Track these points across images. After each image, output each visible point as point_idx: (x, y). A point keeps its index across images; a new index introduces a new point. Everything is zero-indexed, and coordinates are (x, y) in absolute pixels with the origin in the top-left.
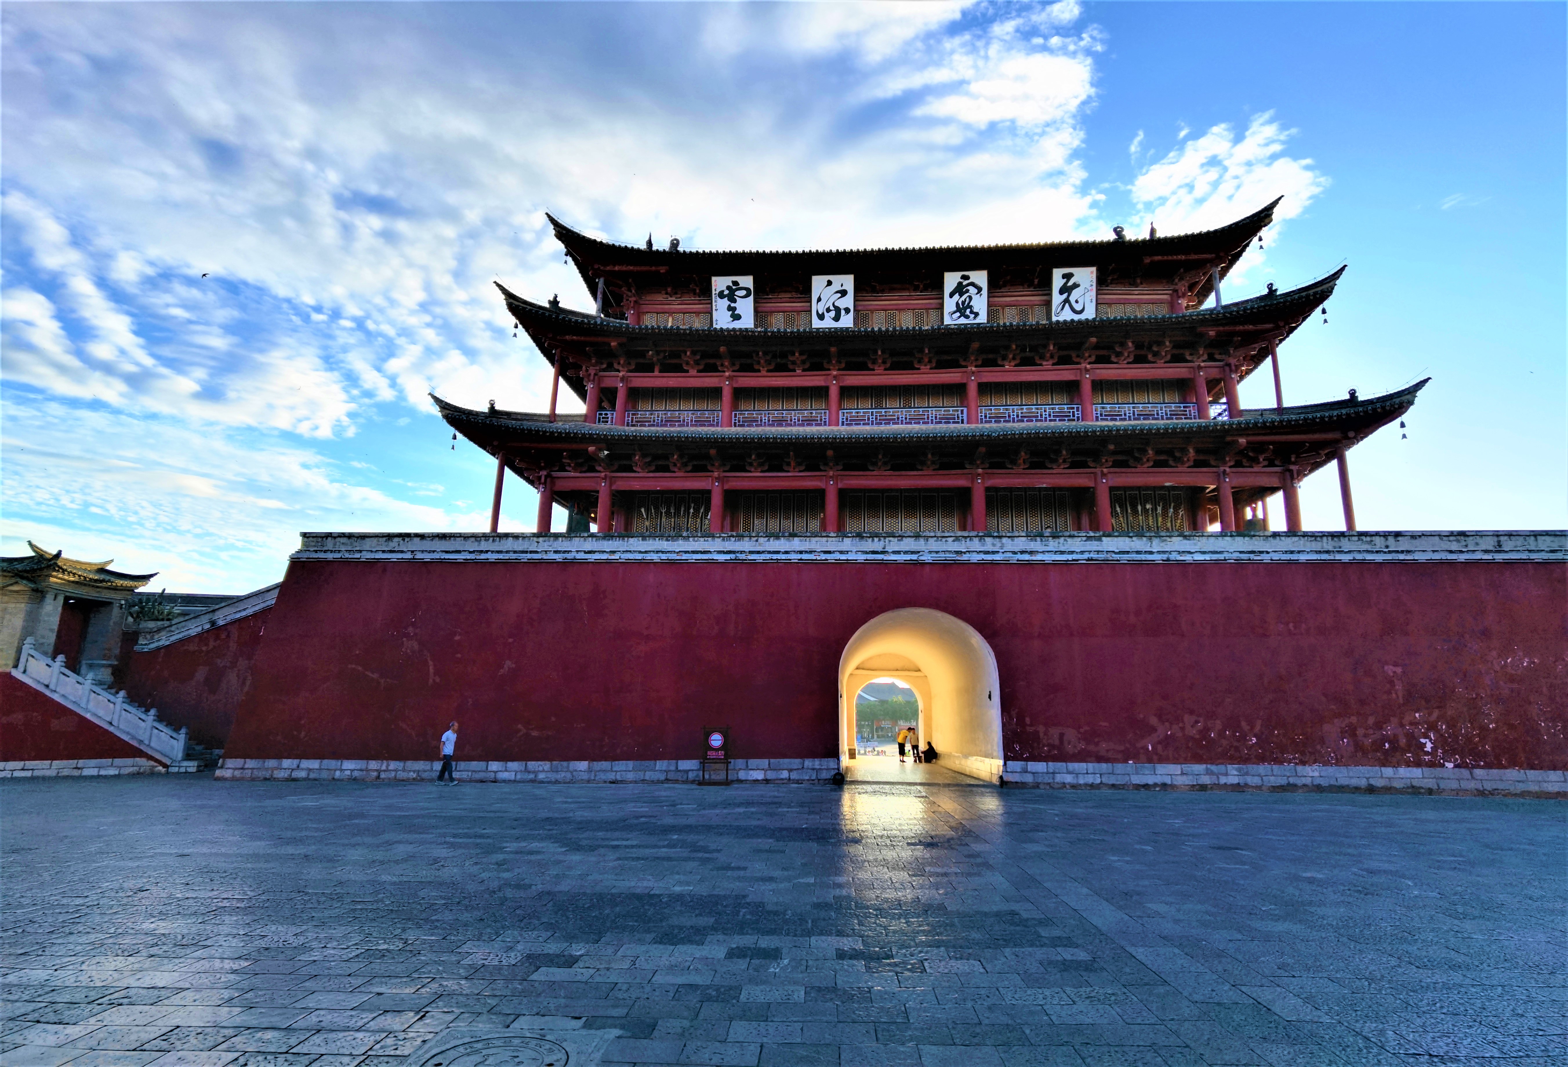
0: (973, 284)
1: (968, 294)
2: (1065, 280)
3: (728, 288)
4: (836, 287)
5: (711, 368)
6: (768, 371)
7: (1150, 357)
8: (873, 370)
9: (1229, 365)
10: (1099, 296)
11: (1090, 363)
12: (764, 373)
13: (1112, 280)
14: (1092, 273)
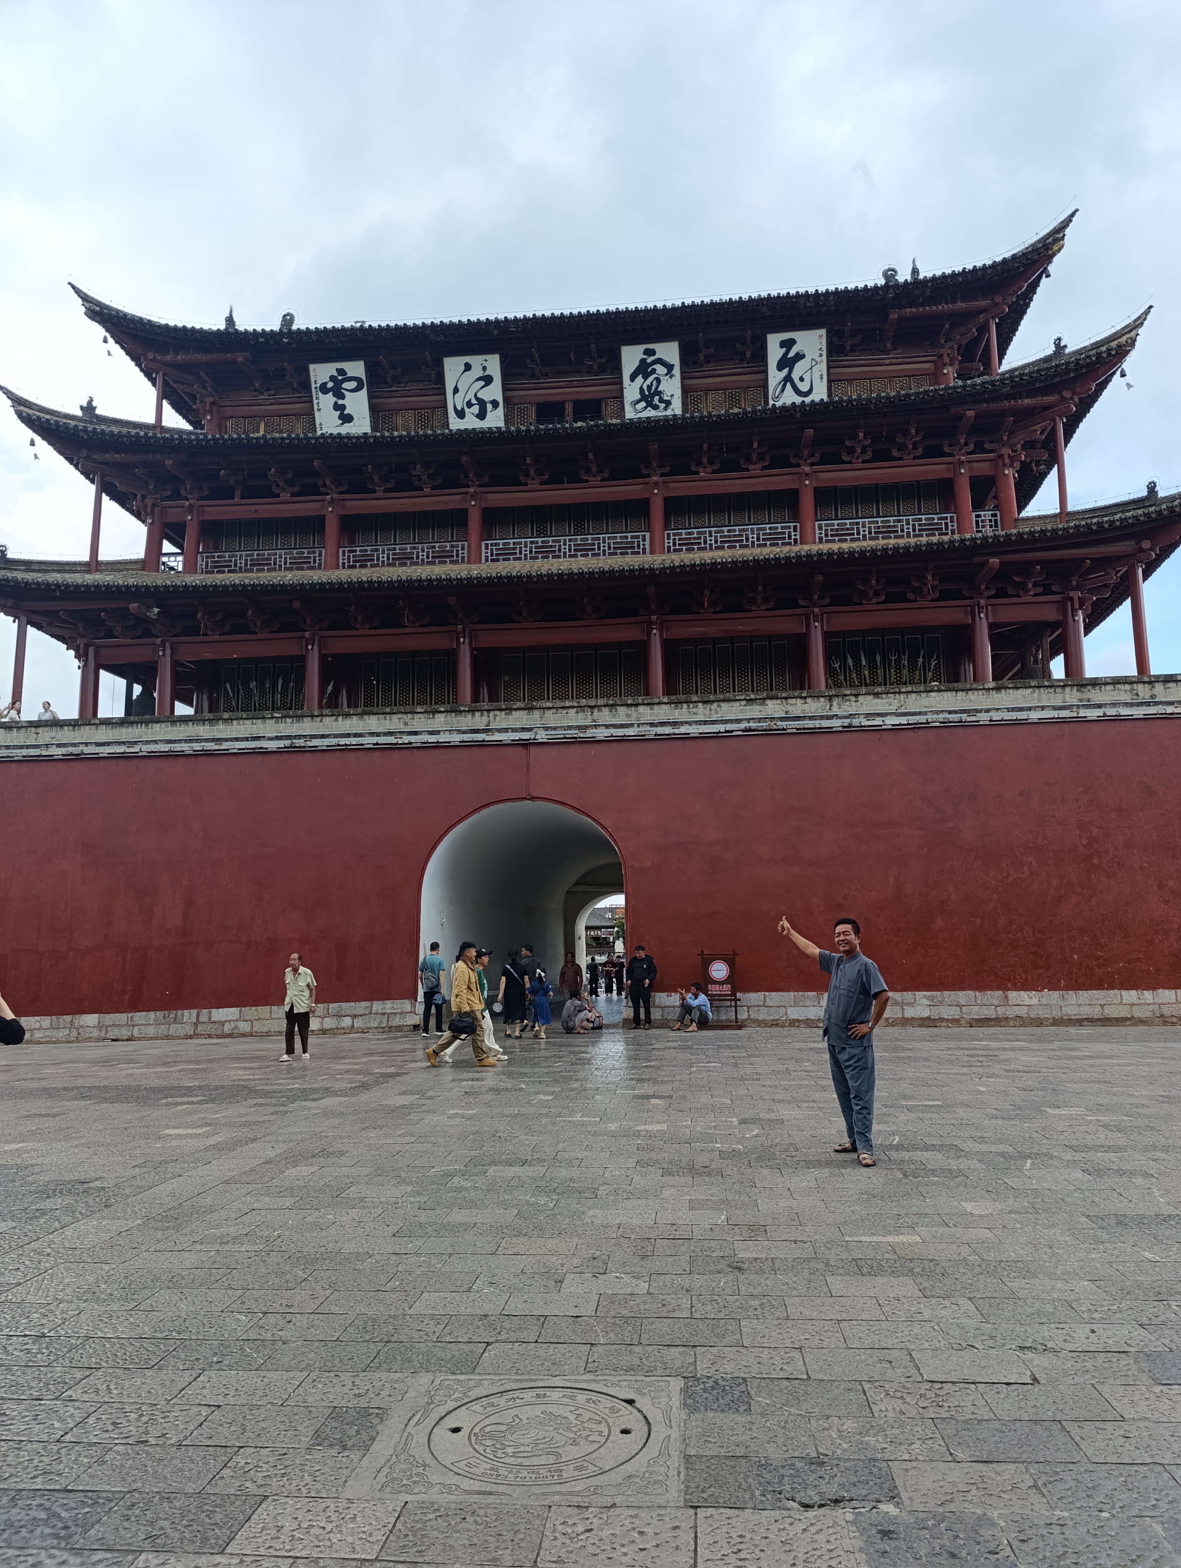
0: (660, 361)
1: (655, 376)
2: (784, 349)
3: (332, 378)
4: (477, 372)
5: (311, 490)
6: (386, 491)
7: (895, 453)
8: (527, 484)
9: (1001, 456)
10: (832, 371)
11: (812, 465)
12: (379, 494)
13: (853, 345)
14: (821, 336)
